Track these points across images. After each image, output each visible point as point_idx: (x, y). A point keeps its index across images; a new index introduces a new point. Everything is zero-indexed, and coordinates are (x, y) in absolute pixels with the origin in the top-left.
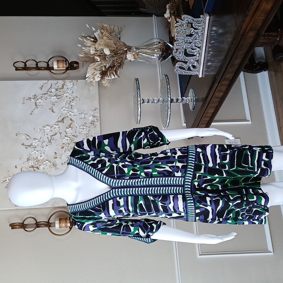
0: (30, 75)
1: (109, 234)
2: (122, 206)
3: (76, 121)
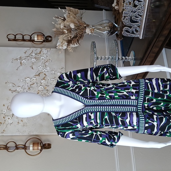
1: (83, 141)
2: (93, 119)
3: (48, 76)
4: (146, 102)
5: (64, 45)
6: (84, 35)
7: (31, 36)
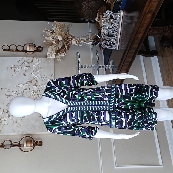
0: (12, 54)
1: (68, 135)
2: (74, 117)
3: (39, 82)
4: (116, 103)
5: (53, 55)
6: (71, 46)
7: (23, 47)
